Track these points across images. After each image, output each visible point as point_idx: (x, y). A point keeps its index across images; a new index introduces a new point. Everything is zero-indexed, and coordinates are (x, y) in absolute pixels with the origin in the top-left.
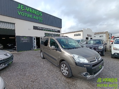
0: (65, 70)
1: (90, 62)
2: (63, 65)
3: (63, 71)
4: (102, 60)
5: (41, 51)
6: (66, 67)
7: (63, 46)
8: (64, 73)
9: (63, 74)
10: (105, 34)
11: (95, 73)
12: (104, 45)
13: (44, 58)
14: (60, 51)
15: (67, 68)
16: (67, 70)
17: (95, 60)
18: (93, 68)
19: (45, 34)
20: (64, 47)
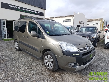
0: (49, 62)
1: (80, 51)
2: (47, 56)
3: (47, 64)
4: (94, 49)
5: (15, 40)
6: (50, 58)
7: (47, 31)
8: (48, 66)
9: (47, 68)
10: (100, 22)
11: (85, 64)
12: (98, 33)
13: (20, 50)
14: (44, 38)
15: (52, 60)
16: (52, 62)
17: (86, 49)
18: (83, 57)
19: (21, 16)
20: (48, 33)
